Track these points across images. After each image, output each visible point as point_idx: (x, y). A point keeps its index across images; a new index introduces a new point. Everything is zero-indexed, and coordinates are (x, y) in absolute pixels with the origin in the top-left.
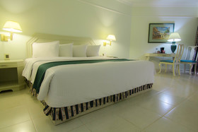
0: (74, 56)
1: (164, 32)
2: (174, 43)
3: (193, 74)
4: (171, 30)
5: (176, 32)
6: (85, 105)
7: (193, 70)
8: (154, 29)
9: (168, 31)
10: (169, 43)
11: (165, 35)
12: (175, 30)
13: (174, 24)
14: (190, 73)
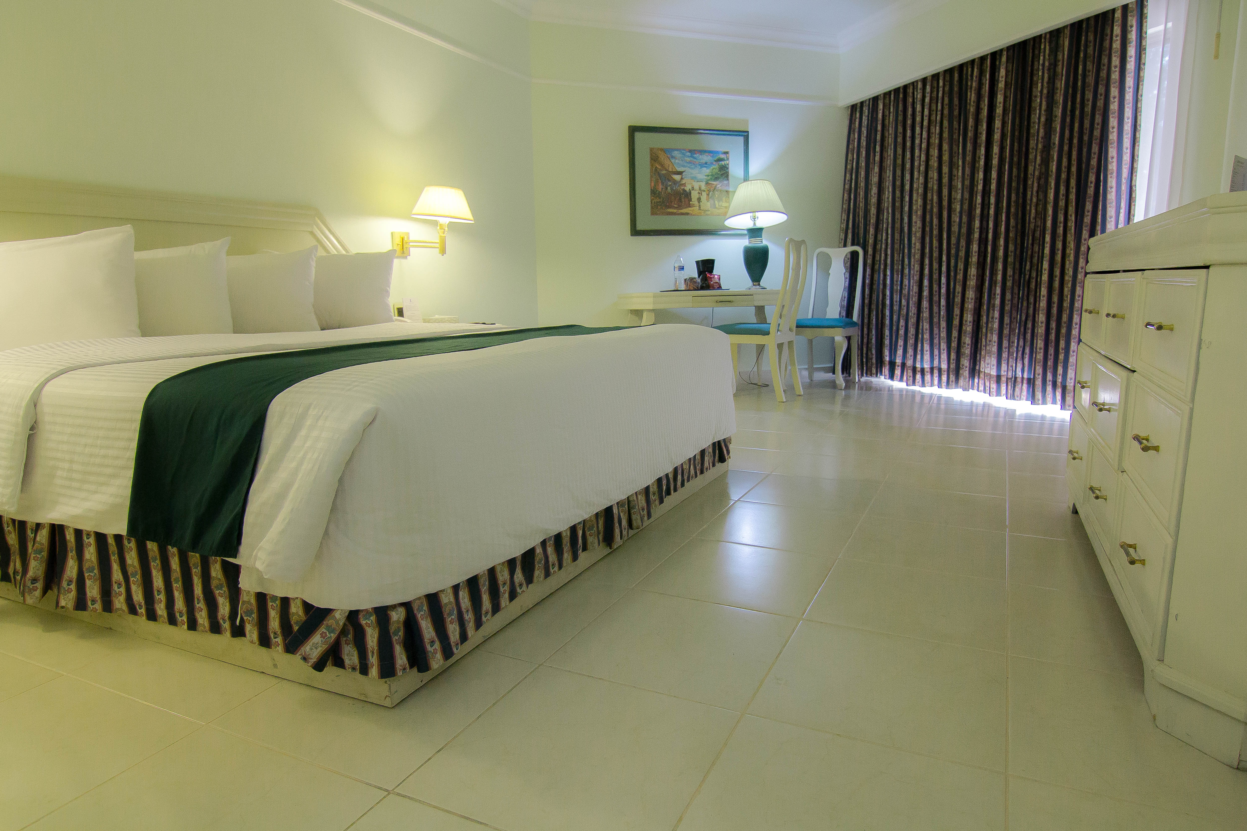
0: (238, 329)
1: (703, 173)
2: (755, 232)
3: (849, 384)
4: (736, 169)
5: (760, 177)
6: (503, 576)
7: (846, 367)
8: (654, 158)
9: (723, 173)
10: (735, 234)
11: (711, 190)
12: (755, 166)
13: (745, 135)
14: (840, 379)
